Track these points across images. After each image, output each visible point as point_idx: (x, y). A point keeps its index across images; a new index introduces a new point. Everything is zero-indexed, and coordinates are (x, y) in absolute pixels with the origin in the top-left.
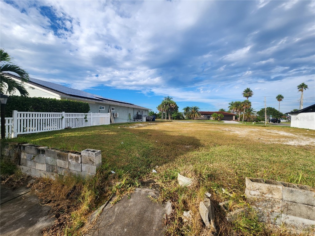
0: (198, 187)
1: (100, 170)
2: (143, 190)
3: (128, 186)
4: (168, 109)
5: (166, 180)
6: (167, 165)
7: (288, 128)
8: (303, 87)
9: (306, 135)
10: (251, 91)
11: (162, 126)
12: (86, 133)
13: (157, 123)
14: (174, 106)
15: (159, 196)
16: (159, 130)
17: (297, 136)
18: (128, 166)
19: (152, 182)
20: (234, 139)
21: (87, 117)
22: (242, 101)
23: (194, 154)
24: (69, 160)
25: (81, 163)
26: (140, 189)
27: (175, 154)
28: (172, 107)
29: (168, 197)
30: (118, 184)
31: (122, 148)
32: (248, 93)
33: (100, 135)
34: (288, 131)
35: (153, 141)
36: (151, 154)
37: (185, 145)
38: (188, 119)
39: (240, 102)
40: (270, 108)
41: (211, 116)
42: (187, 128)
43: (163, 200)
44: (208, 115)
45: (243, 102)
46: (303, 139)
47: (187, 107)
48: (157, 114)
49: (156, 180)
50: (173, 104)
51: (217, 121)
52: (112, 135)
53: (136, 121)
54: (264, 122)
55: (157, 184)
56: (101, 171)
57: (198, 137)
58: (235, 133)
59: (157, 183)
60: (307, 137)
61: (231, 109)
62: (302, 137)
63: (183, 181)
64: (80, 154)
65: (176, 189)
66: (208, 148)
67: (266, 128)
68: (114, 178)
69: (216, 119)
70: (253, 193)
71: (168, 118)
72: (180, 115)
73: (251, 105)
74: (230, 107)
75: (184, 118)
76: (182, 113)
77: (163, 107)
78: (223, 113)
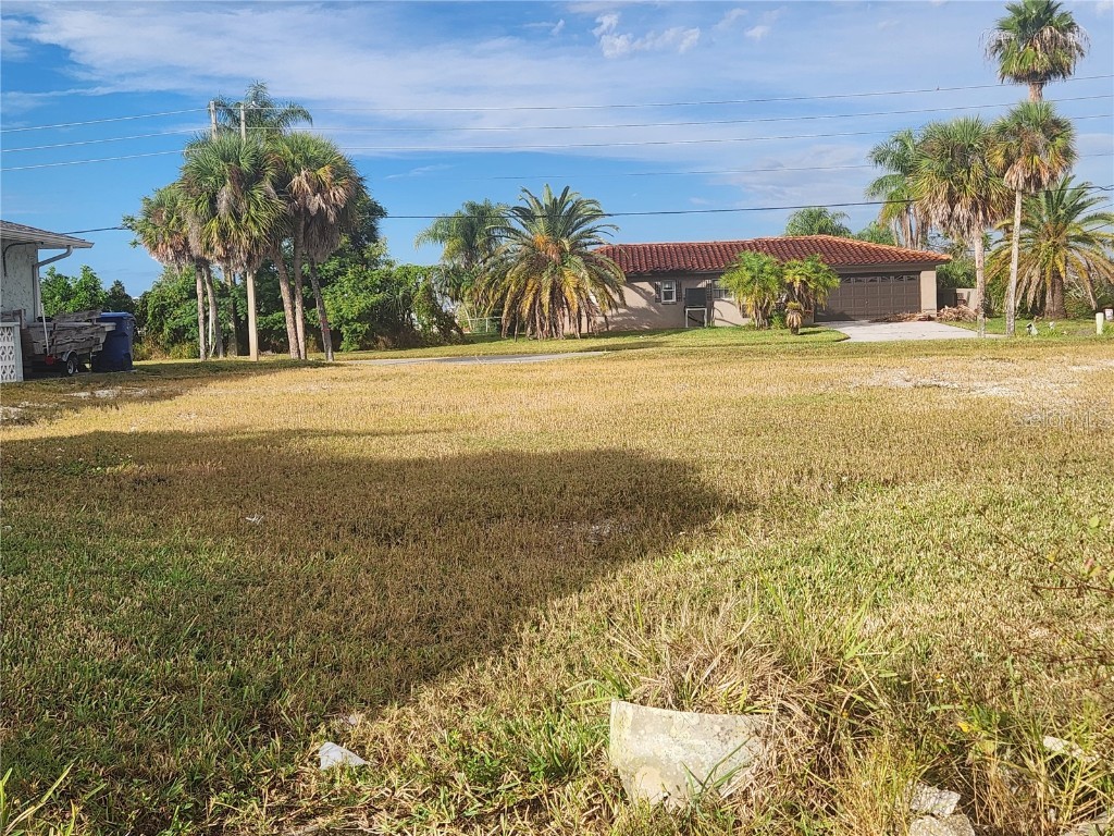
4: (274, 235)
6: (453, 688)
10: (1064, 16)
14: (339, 194)
22: (991, 120)
28: (316, 202)
32: (1038, 42)
35: (218, 517)
37: (568, 516)
38: (492, 338)
39: (973, 129)
41: (721, 283)
45: (1003, 130)
47: (473, 207)
50: (323, 175)
61: (900, 204)
69: (768, 316)
72: (408, 299)
73: (1067, 153)
74: (880, 184)
75: (447, 322)
76: (426, 272)
77: (213, 211)
78: (829, 250)
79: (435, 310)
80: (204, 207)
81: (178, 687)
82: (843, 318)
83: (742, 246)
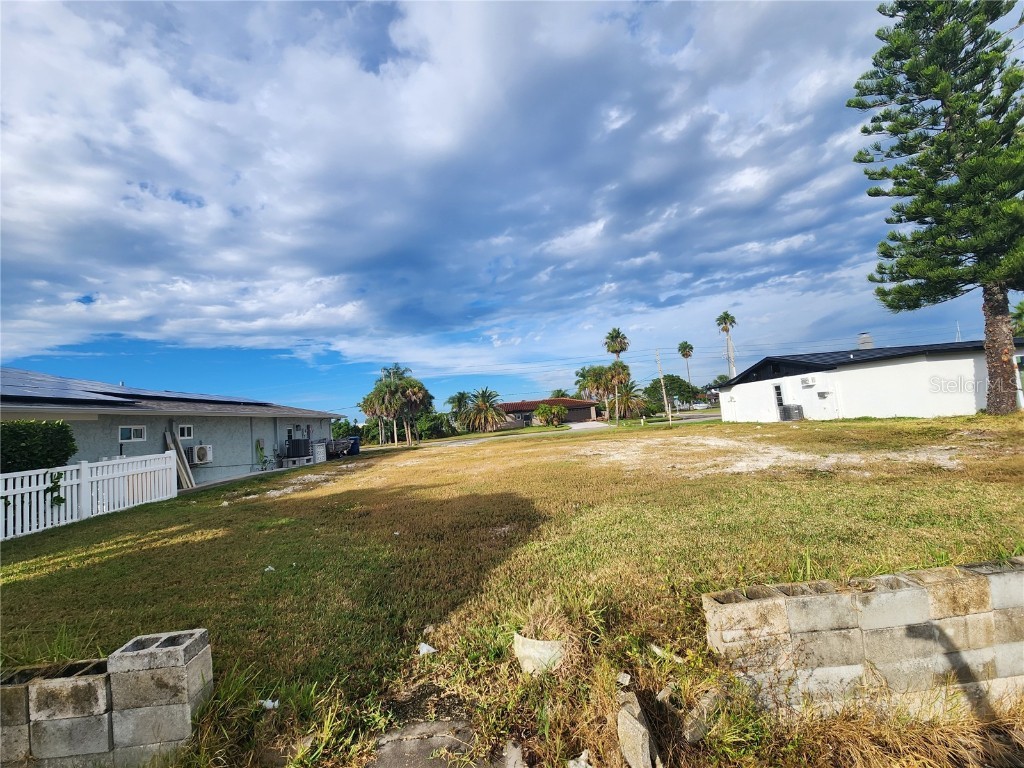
0: (587, 663)
1: (210, 713)
2: (410, 737)
3: (349, 741)
4: (401, 408)
5: (475, 669)
6: (462, 613)
7: (716, 424)
8: (726, 320)
9: (759, 441)
10: (623, 335)
11: (394, 469)
12: (72, 558)
13: (372, 461)
14: (420, 395)
15: (470, 739)
16: (389, 487)
17: (743, 446)
18: (322, 657)
19: (430, 694)
20: (616, 478)
21: (62, 482)
22: (607, 365)
23: (530, 552)
24: (34, 716)
25: (109, 709)
26: (396, 736)
27: (477, 566)
28: (414, 398)
29: (502, 729)
30: (302, 748)
31: (275, 590)
32: (617, 342)
33: (147, 557)
34: (722, 435)
35: (385, 532)
36: (393, 585)
37: (495, 525)
38: (467, 433)
39: (601, 369)
40: (669, 376)
41: (534, 413)
42: (477, 463)
43: (489, 748)
44: (523, 413)
45: (610, 368)
46: (757, 452)
47: (460, 393)
48: (360, 426)
49: (441, 682)
50: (416, 390)
51: (551, 428)
52: (209, 541)
53: (289, 464)
54: (664, 415)
55: (449, 697)
56: (219, 718)
57: (521, 491)
58: (611, 459)
59: (449, 693)
60: (763, 445)
61: (583, 387)
62: (754, 446)
63: (537, 655)
64: (101, 668)
65: (520, 692)
66: (562, 522)
67: (675, 431)
68: (281, 729)
69: (549, 422)
70: (728, 635)
71: (402, 438)
72: (442, 423)
73: (629, 374)
74: (578, 382)
75: (454, 429)
76: (447, 415)
77: (383, 402)
78: (564, 402)
79: (450, 426)
80: (381, 402)
81: (373, 620)
82: (570, 421)
83: (540, 402)
